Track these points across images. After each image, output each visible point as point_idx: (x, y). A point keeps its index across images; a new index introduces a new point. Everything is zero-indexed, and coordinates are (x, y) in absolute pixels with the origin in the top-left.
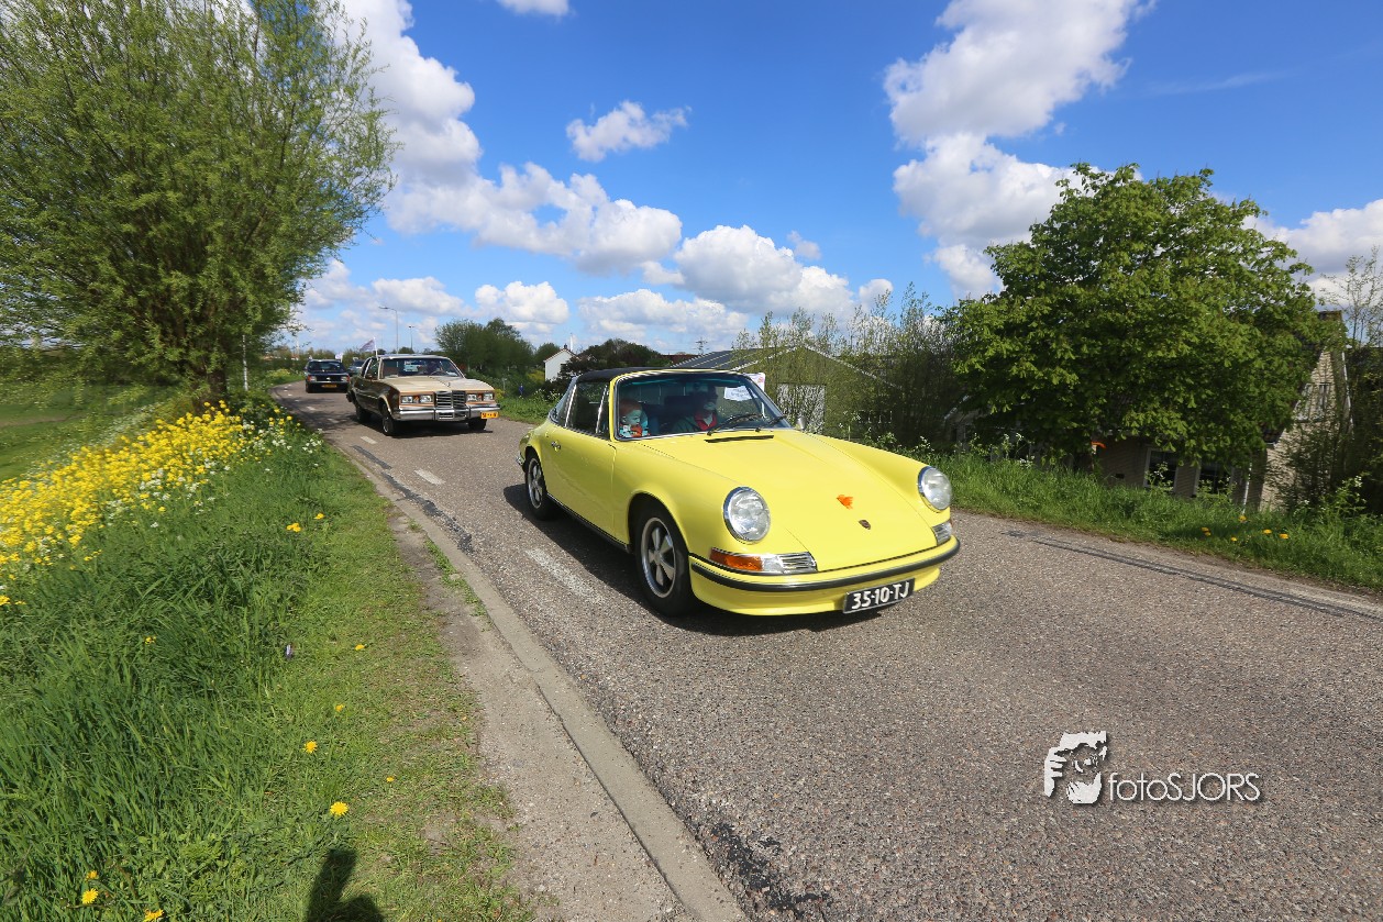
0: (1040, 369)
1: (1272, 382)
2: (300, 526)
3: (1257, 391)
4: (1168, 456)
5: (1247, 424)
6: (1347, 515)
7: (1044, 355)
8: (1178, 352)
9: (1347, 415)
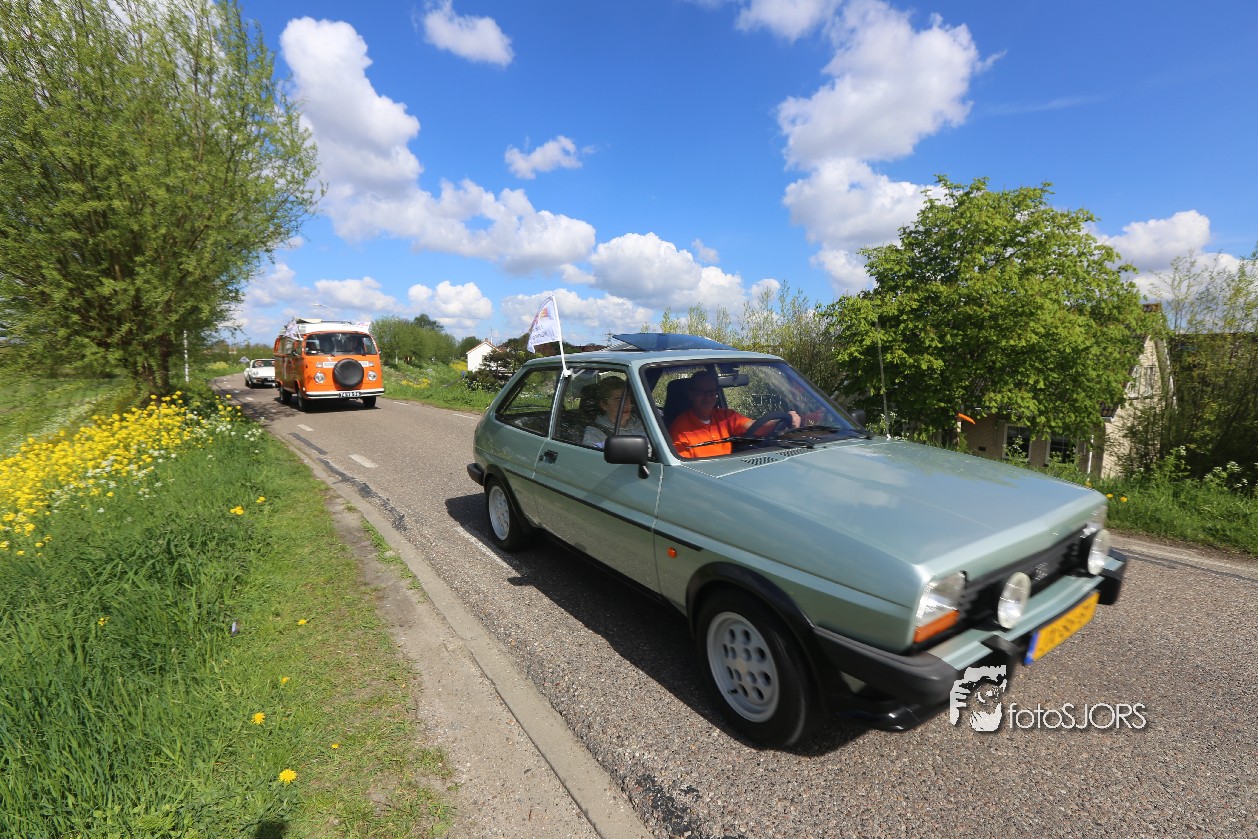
0: (910, 357)
1: (1106, 367)
2: (243, 509)
3: (1093, 374)
4: (1022, 430)
5: (1088, 403)
6: (1175, 480)
7: (914, 345)
8: (1027, 341)
9: (1171, 393)
